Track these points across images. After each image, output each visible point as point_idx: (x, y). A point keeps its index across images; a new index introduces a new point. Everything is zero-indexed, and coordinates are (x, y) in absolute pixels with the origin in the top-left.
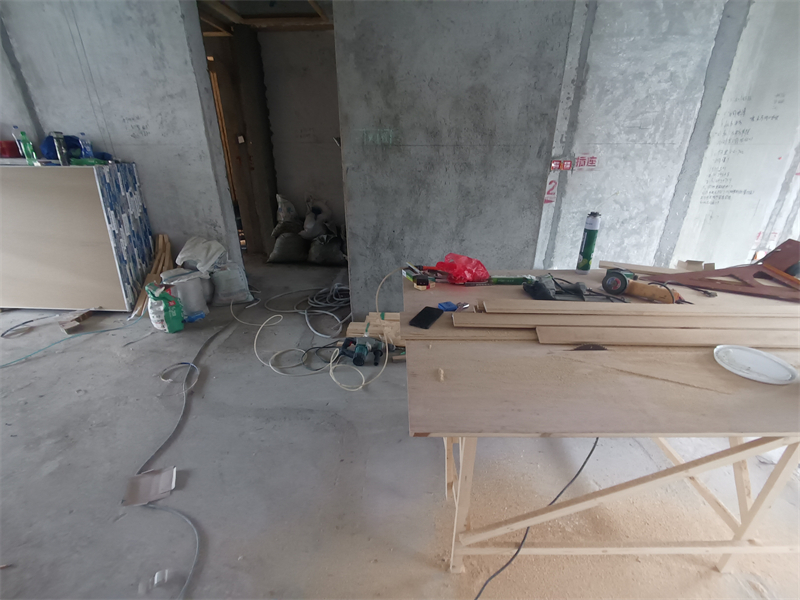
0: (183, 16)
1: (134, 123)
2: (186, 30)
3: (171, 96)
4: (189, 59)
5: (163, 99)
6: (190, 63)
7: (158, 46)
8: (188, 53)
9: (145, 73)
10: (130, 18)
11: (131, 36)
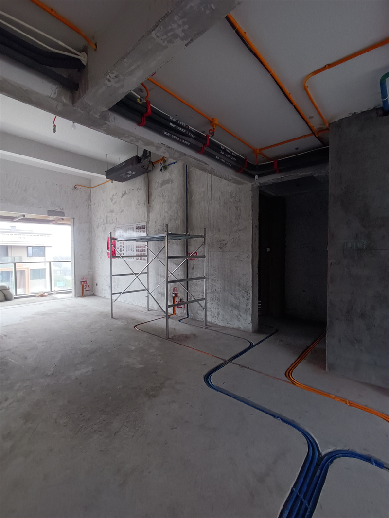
0: (252, 197)
1: (222, 243)
2: (252, 203)
3: (240, 230)
4: (251, 214)
5: (236, 232)
6: (251, 216)
7: (239, 210)
8: (251, 211)
9: (231, 221)
10: (230, 201)
11: (229, 208)
